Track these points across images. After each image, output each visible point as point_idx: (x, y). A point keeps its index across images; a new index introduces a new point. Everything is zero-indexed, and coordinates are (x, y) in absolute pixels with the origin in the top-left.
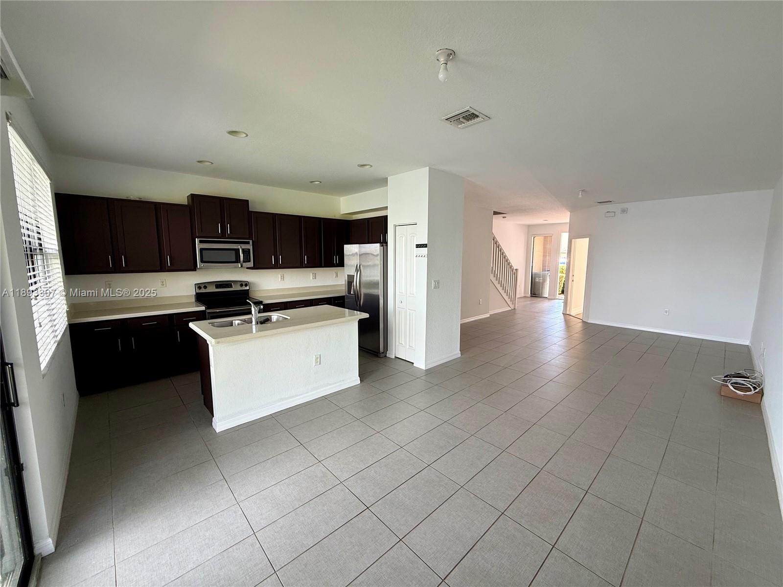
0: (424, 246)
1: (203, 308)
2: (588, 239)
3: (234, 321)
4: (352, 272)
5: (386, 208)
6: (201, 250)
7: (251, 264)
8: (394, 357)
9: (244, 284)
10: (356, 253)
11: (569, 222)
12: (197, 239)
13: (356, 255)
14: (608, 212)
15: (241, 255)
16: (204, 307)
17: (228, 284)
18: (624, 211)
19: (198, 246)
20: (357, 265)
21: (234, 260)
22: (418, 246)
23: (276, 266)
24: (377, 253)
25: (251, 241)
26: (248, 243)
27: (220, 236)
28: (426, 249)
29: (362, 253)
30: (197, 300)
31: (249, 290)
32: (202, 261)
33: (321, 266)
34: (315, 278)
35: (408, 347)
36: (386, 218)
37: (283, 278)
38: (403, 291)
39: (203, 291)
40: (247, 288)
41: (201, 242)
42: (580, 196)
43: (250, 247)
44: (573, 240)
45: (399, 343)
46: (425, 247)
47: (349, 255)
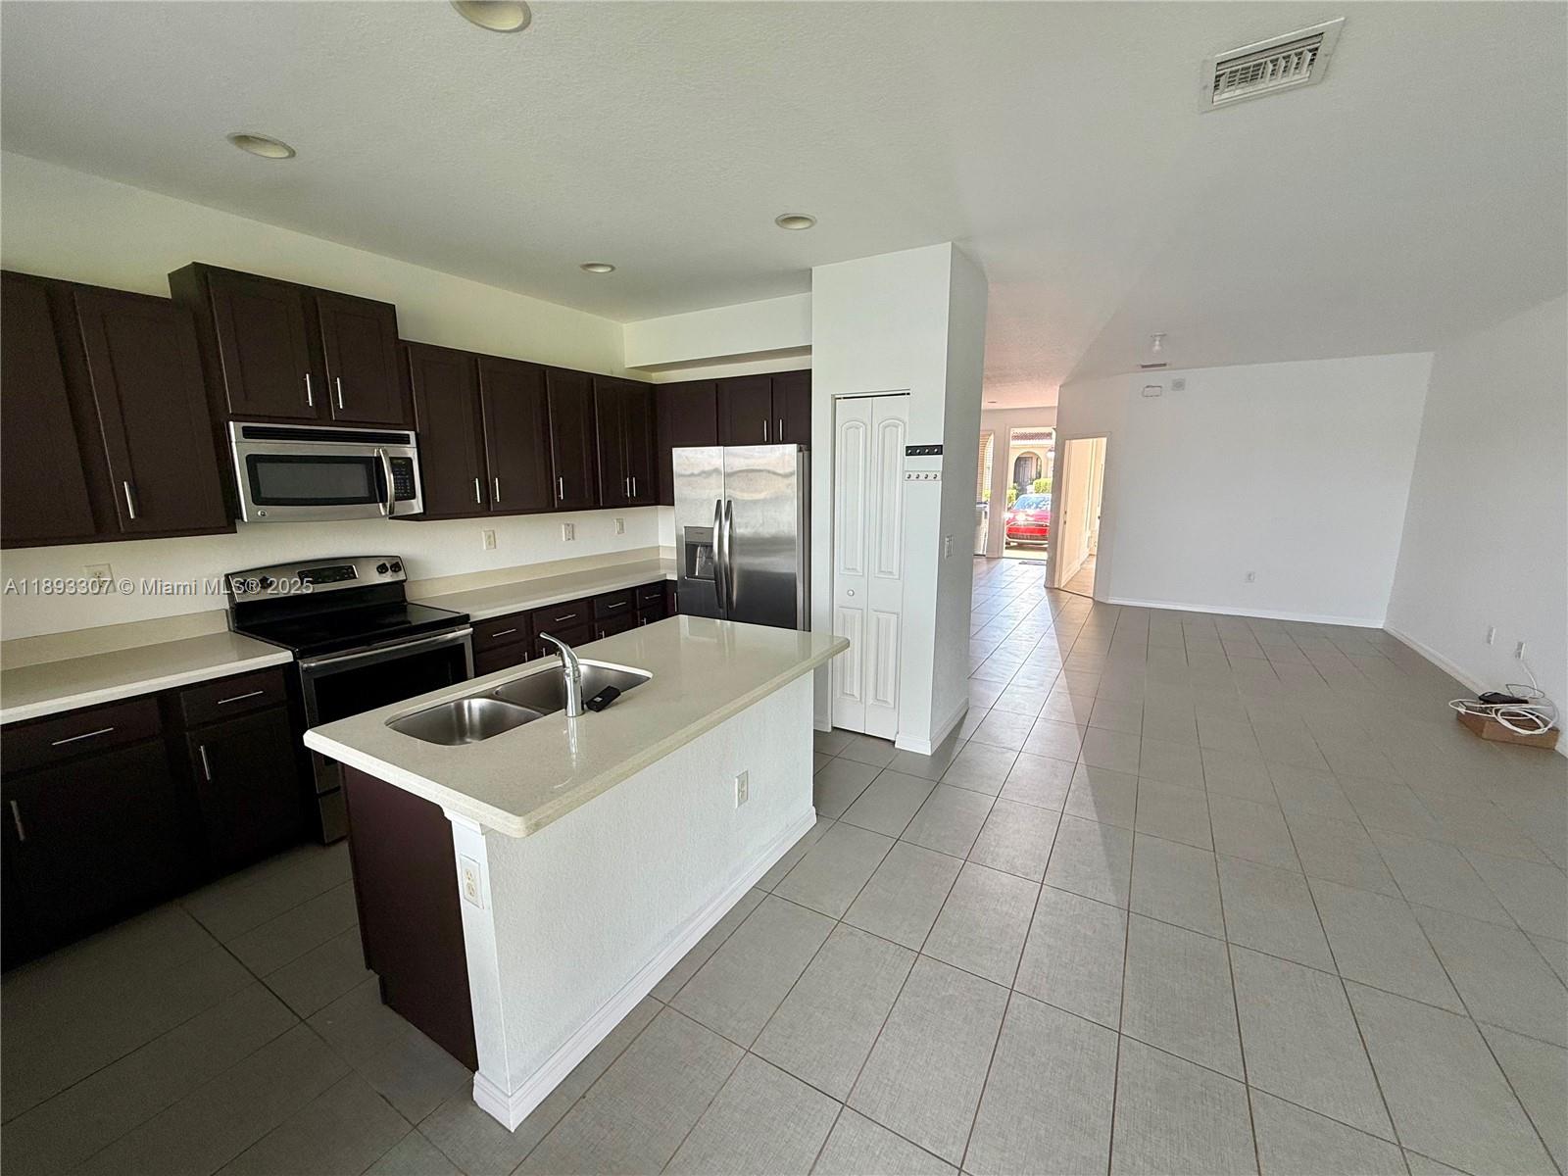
0: (935, 450)
1: (285, 656)
2: (1105, 440)
3: (466, 703)
4: (705, 519)
5: (808, 350)
6: (252, 461)
7: (417, 506)
8: (830, 730)
9: (388, 566)
10: (716, 471)
11: (1057, 405)
12: (231, 423)
13: (714, 475)
14: (1148, 387)
15: (390, 478)
16: (290, 653)
17: (340, 568)
18: (1179, 385)
19: (240, 449)
20: (719, 502)
21: (363, 493)
22: (912, 451)
23: (487, 509)
24: (788, 470)
25: (412, 434)
26: (405, 440)
27: (314, 415)
28: (941, 456)
29: (735, 469)
30: (238, 628)
31: (405, 581)
32: (258, 499)
33: (596, 506)
34: (573, 538)
35: (870, 701)
36: (806, 376)
37: (492, 542)
38: (858, 568)
39: (256, 594)
40: (401, 576)
41: (248, 433)
42: (1157, 348)
43: (411, 451)
44: (1067, 442)
45: (844, 694)
46: (937, 453)
47: (692, 475)
